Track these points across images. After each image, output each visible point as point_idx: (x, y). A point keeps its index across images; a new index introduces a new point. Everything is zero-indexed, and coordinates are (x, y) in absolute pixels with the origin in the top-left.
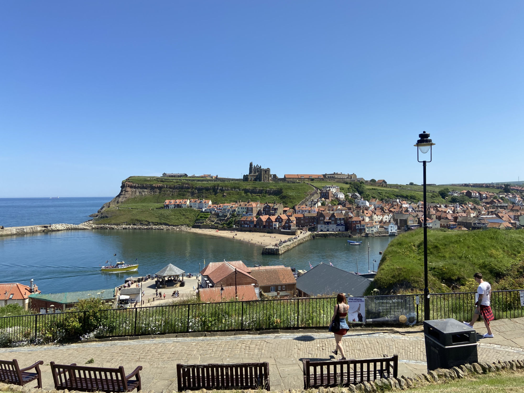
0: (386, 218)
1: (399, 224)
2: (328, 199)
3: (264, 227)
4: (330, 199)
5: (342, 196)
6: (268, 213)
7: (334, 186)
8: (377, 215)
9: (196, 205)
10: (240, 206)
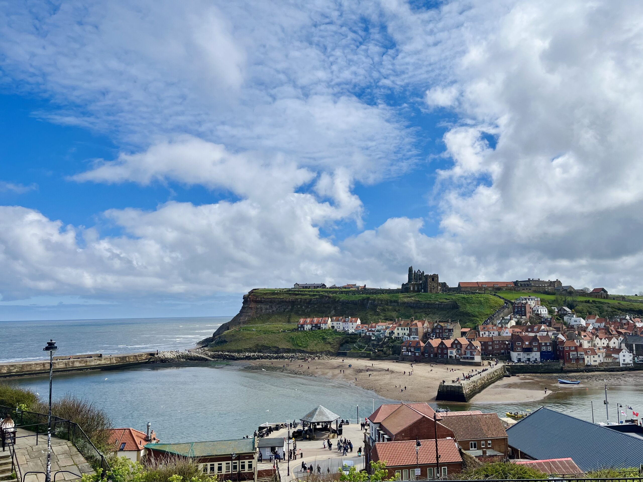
0: (614, 343)
1: (635, 351)
2: (525, 315)
3: (436, 355)
4: (528, 315)
5: (544, 311)
6: (439, 336)
7: (531, 297)
8: (601, 339)
9: (340, 326)
10: (400, 325)
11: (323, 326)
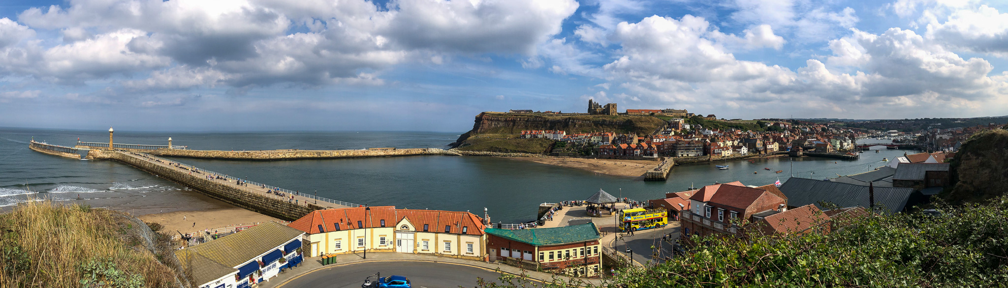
2: (678, 129)
3: (624, 154)
5: (688, 127)
6: (625, 141)
9: (551, 136)
10: (595, 135)
11: (539, 136)
